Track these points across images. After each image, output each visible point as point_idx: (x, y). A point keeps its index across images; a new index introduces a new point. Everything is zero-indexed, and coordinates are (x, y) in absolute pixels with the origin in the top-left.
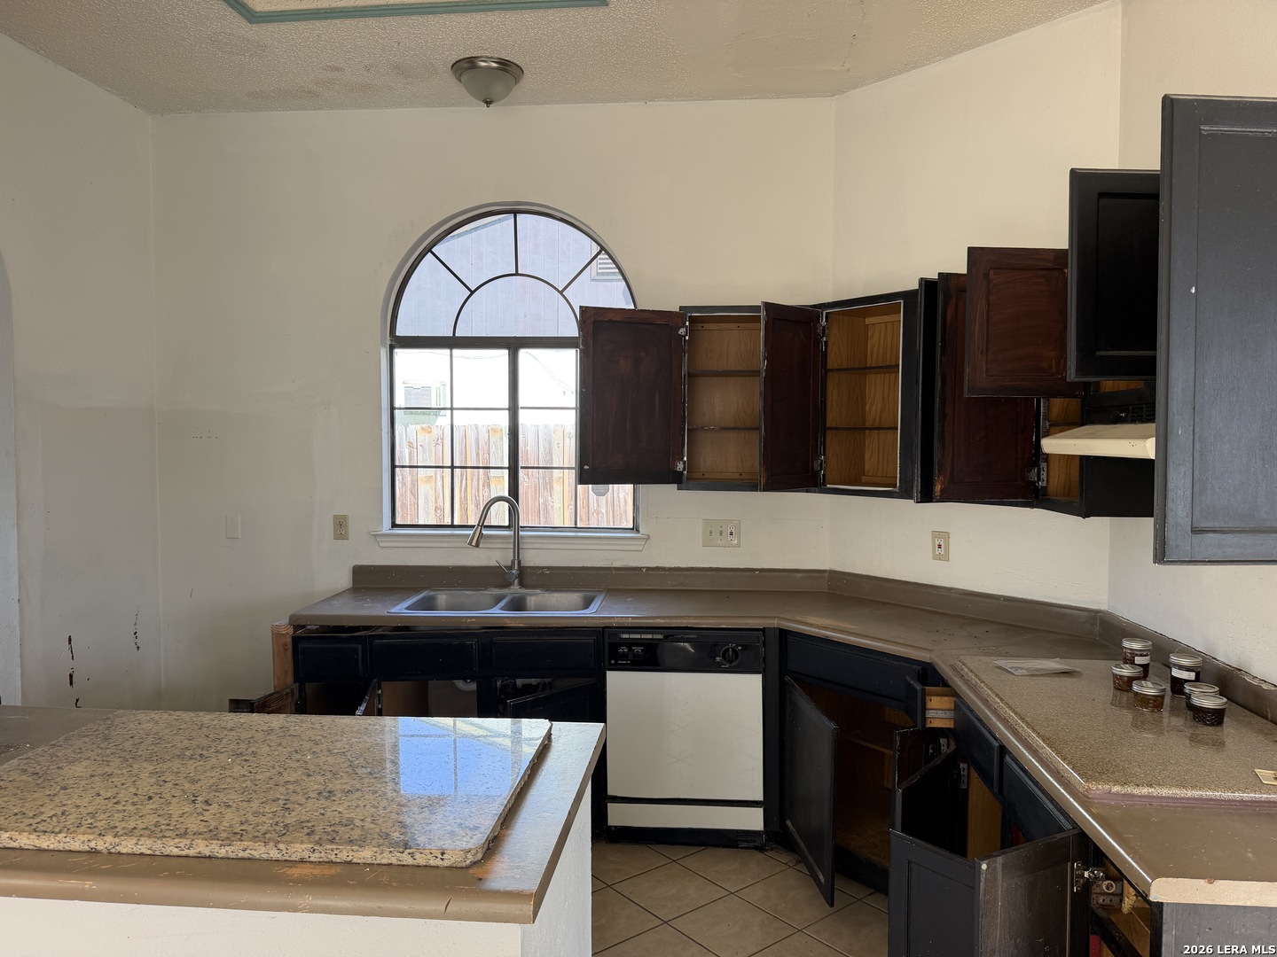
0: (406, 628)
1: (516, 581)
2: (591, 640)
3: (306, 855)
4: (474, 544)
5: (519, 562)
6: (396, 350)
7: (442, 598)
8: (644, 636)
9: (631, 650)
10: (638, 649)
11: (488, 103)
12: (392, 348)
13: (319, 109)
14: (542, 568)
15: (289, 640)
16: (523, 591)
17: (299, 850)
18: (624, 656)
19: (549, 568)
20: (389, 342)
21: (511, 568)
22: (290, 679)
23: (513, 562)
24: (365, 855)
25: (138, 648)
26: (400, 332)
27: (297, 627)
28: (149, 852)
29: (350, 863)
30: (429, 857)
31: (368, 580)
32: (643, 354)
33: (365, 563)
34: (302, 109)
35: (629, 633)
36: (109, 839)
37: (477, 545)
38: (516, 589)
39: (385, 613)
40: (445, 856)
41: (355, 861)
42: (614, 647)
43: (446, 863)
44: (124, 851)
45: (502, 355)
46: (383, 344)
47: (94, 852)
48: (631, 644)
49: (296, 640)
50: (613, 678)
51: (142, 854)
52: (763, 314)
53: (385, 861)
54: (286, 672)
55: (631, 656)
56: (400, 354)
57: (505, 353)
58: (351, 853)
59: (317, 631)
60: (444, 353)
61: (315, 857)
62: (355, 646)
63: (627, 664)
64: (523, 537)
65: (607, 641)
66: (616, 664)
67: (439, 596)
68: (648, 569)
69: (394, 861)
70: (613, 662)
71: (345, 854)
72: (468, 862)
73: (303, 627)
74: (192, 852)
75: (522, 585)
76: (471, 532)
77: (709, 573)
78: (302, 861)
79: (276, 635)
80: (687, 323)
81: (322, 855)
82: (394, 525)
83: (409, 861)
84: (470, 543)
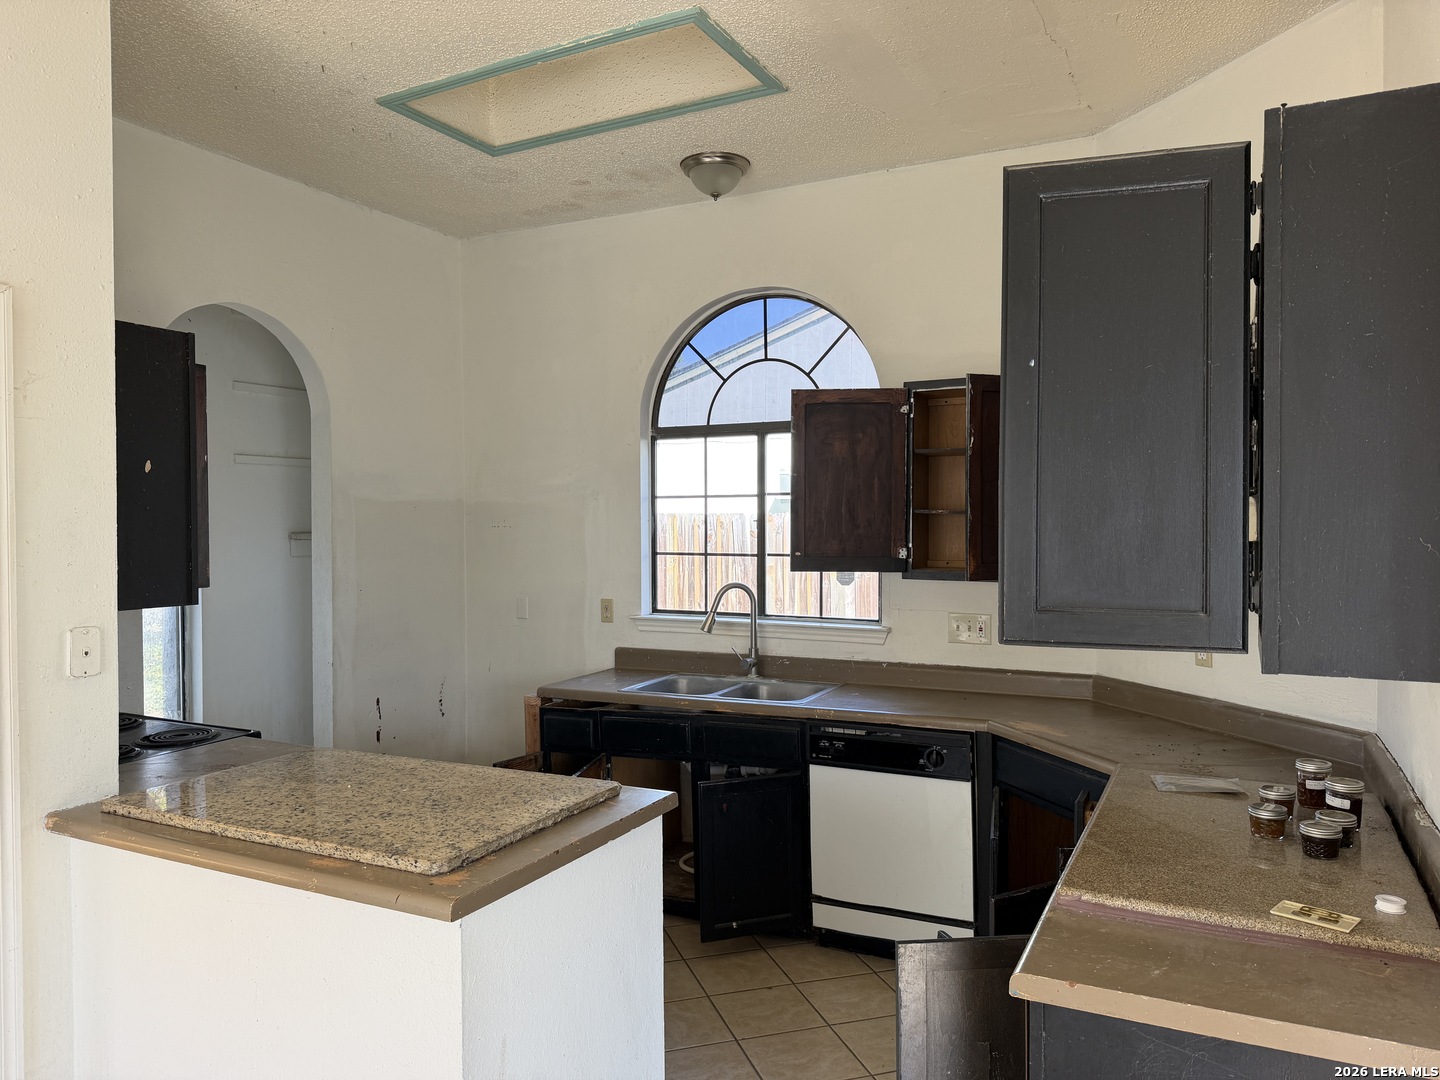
0: (636, 707)
1: (754, 669)
2: (796, 730)
3: (332, 852)
4: (706, 629)
5: (757, 651)
6: (658, 441)
7: (683, 682)
8: (847, 731)
9: (832, 744)
10: (839, 744)
11: (716, 196)
12: (654, 440)
13: (588, 218)
14: (782, 658)
15: (538, 711)
16: (759, 680)
17: (328, 848)
18: (825, 750)
19: (789, 659)
20: (650, 434)
21: (749, 656)
22: (538, 748)
23: (750, 650)
24: (367, 857)
25: (443, 714)
26: (662, 423)
27: (545, 700)
28: (243, 838)
29: (358, 862)
30: (408, 863)
31: (630, 661)
32: (861, 435)
33: (626, 646)
34: (574, 220)
35: (832, 727)
36: (221, 825)
37: (709, 631)
38: (753, 677)
39: (616, 691)
40: (418, 864)
41: (362, 860)
42: (816, 739)
43: (418, 870)
44: (229, 835)
45: (752, 440)
46: (643, 435)
47: (213, 834)
48: (832, 738)
49: (543, 711)
50: (815, 771)
51: (239, 839)
52: (968, 387)
53: (379, 864)
54: (535, 741)
55: (832, 751)
56: (663, 445)
57: (754, 439)
58: (359, 854)
59: (558, 704)
60: (697, 443)
61: (337, 854)
62: (587, 720)
63: (828, 759)
64: (760, 625)
65: (808, 733)
66: (817, 757)
67: (681, 680)
68: (890, 664)
69: (386, 865)
70: (814, 755)
71: (355, 854)
72: (433, 872)
73: (551, 700)
74: (267, 841)
75: (760, 674)
76: (703, 618)
77: (955, 672)
78: (330, 857)
79: (528, 706)
80: (912, 400)
81: (342, 853)
82: (655, 610)
83: (395, 866)
84: (703, 629)
